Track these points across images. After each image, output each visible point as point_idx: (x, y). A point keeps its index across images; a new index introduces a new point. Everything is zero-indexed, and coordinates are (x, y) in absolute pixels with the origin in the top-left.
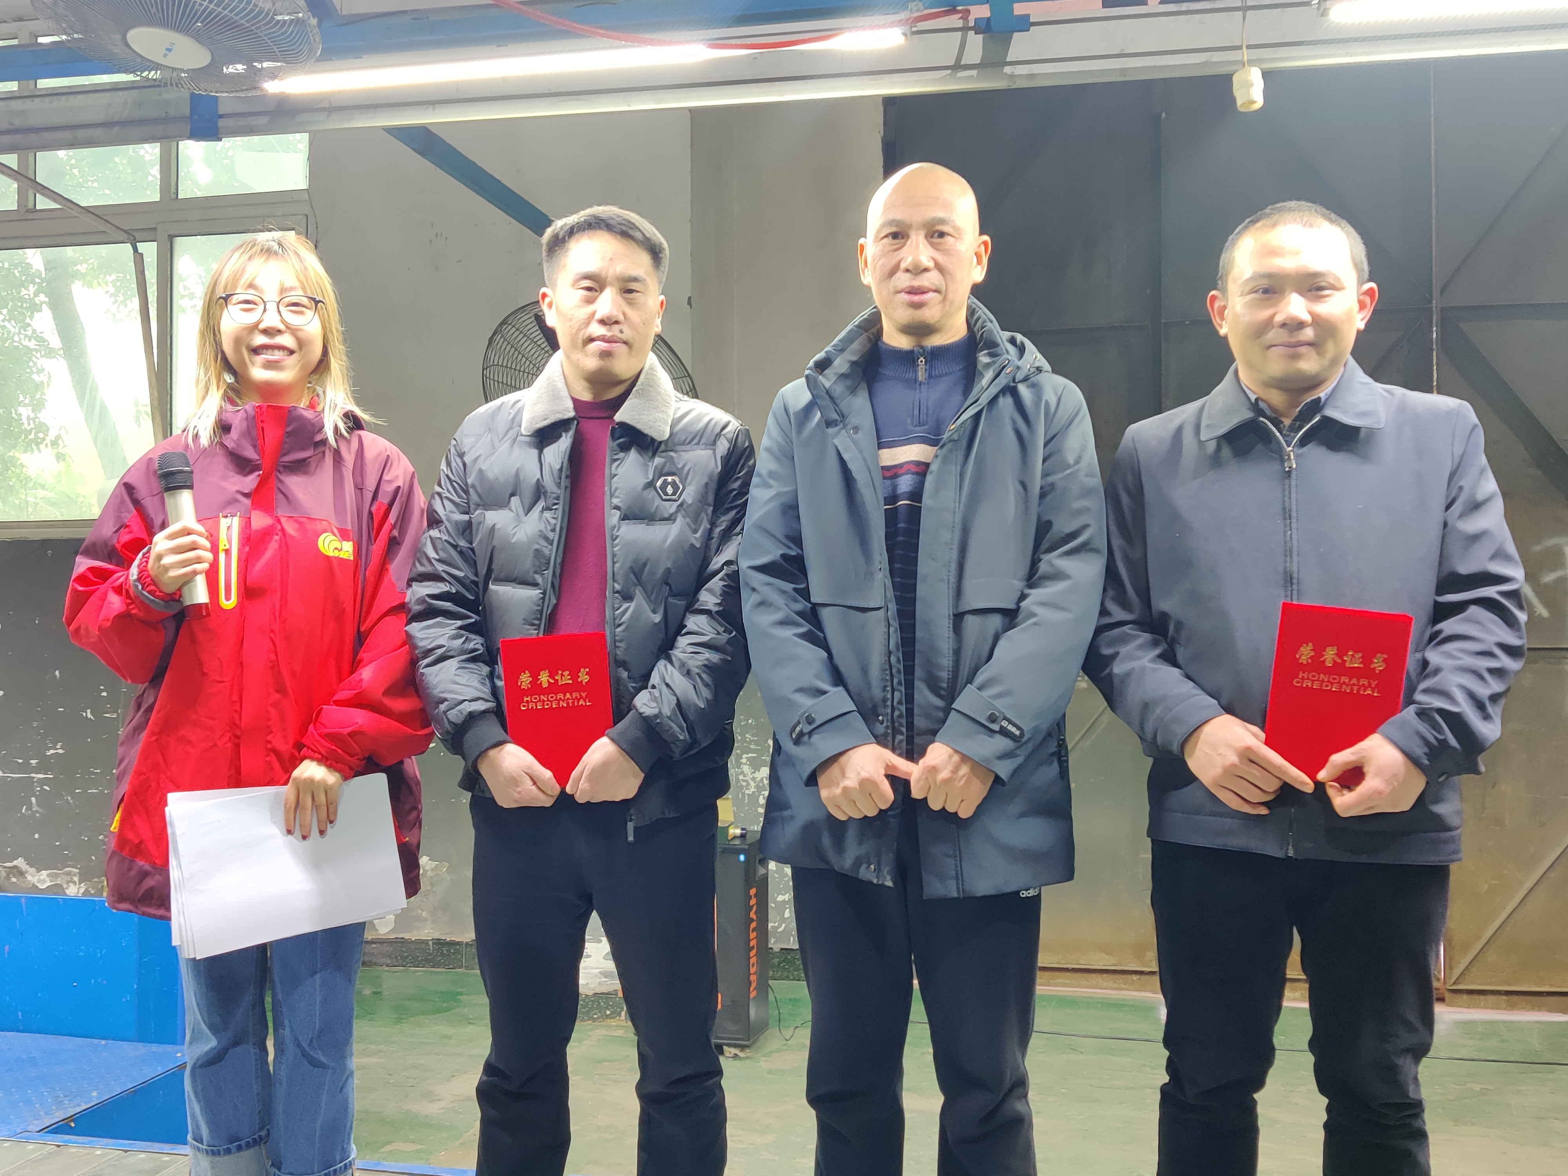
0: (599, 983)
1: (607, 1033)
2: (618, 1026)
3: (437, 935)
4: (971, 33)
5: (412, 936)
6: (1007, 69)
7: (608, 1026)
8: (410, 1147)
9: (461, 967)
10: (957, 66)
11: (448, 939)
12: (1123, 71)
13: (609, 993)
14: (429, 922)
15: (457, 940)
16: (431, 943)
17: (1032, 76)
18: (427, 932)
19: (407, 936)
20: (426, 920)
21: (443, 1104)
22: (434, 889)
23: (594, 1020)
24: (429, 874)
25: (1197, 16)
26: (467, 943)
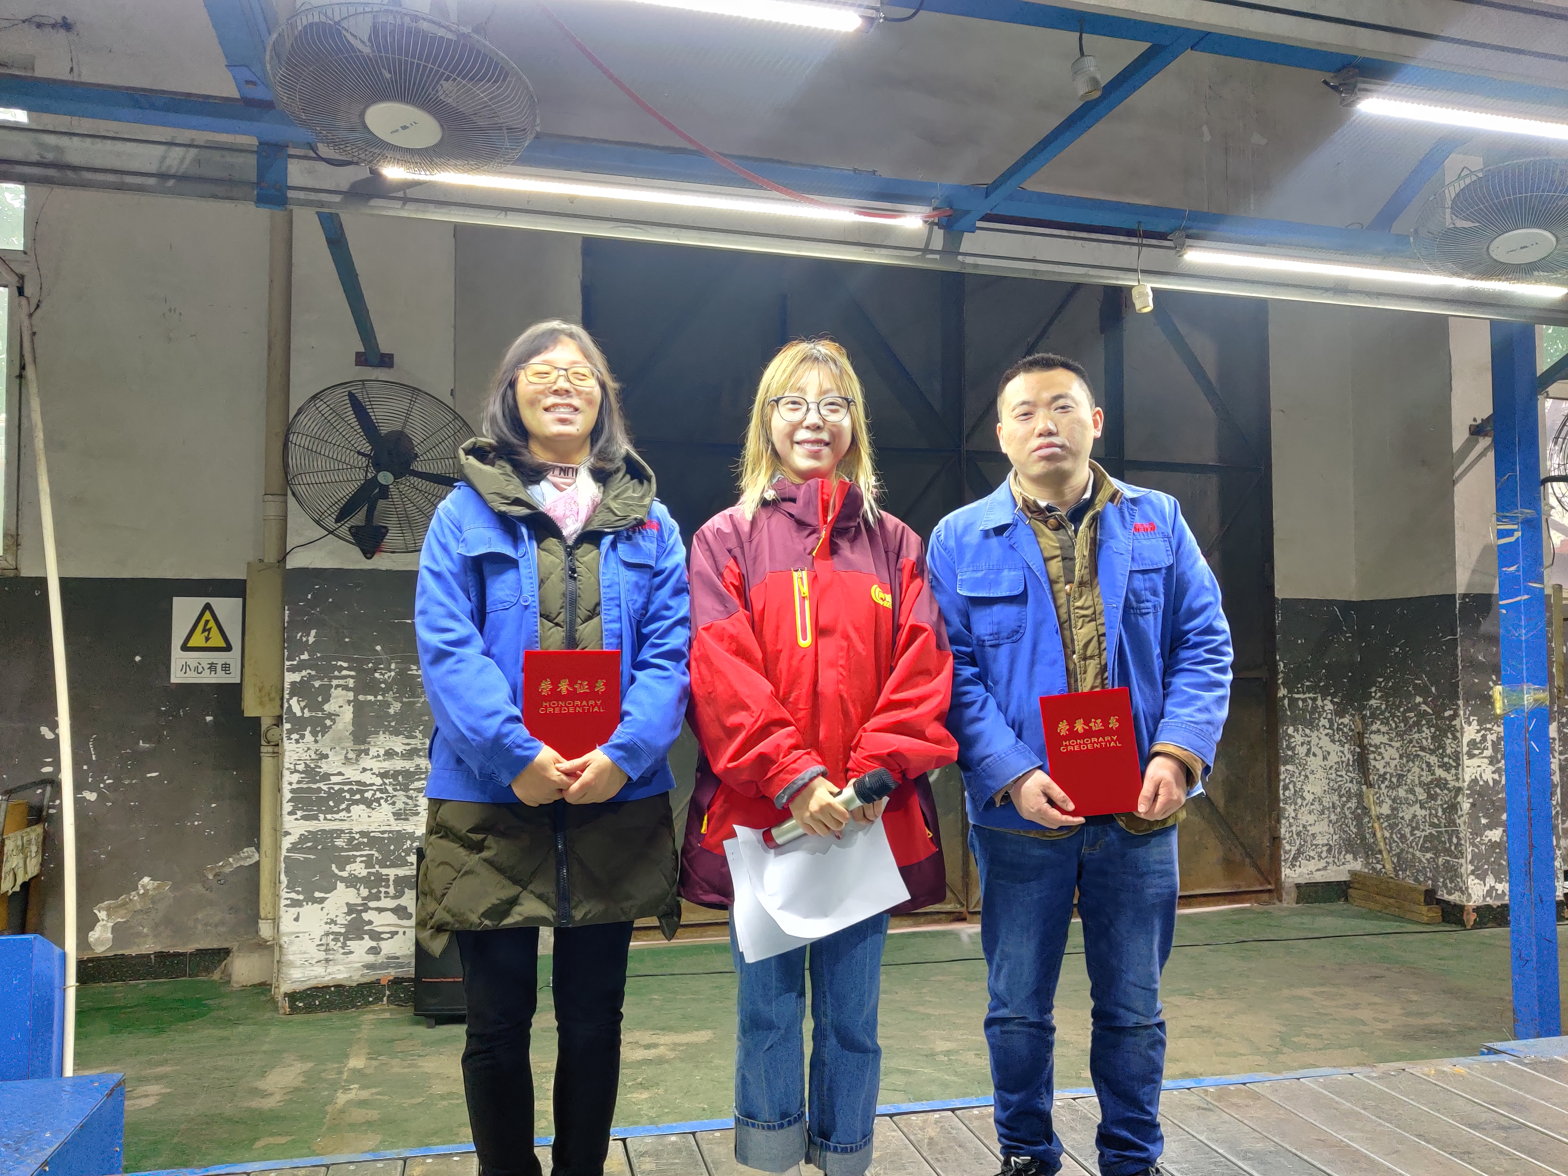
0: (362, 975)
1: (375, 1017)
2: (384, 1011)
3: (158, 949)
4: (936, 228)
5: (133, 951)
6: (960, 258)
7: (375, 1011)
8: (282, 1140)
9: (185, 976)
10: (926, 250)
11: (172, 952)
12: (1035, 272)
13: (372, 983)
14: (150, 937)
15: (180, 951)
16: (152, 957)
17: (976, 266)
18: (148, 947)
19: (126, 952)
20: (147, 936)
21: (278, 1097)
22: (156, 907)
23: (358, 1007)
24: (150, 893)
25: (1080, 242)
26: (191, 954)
